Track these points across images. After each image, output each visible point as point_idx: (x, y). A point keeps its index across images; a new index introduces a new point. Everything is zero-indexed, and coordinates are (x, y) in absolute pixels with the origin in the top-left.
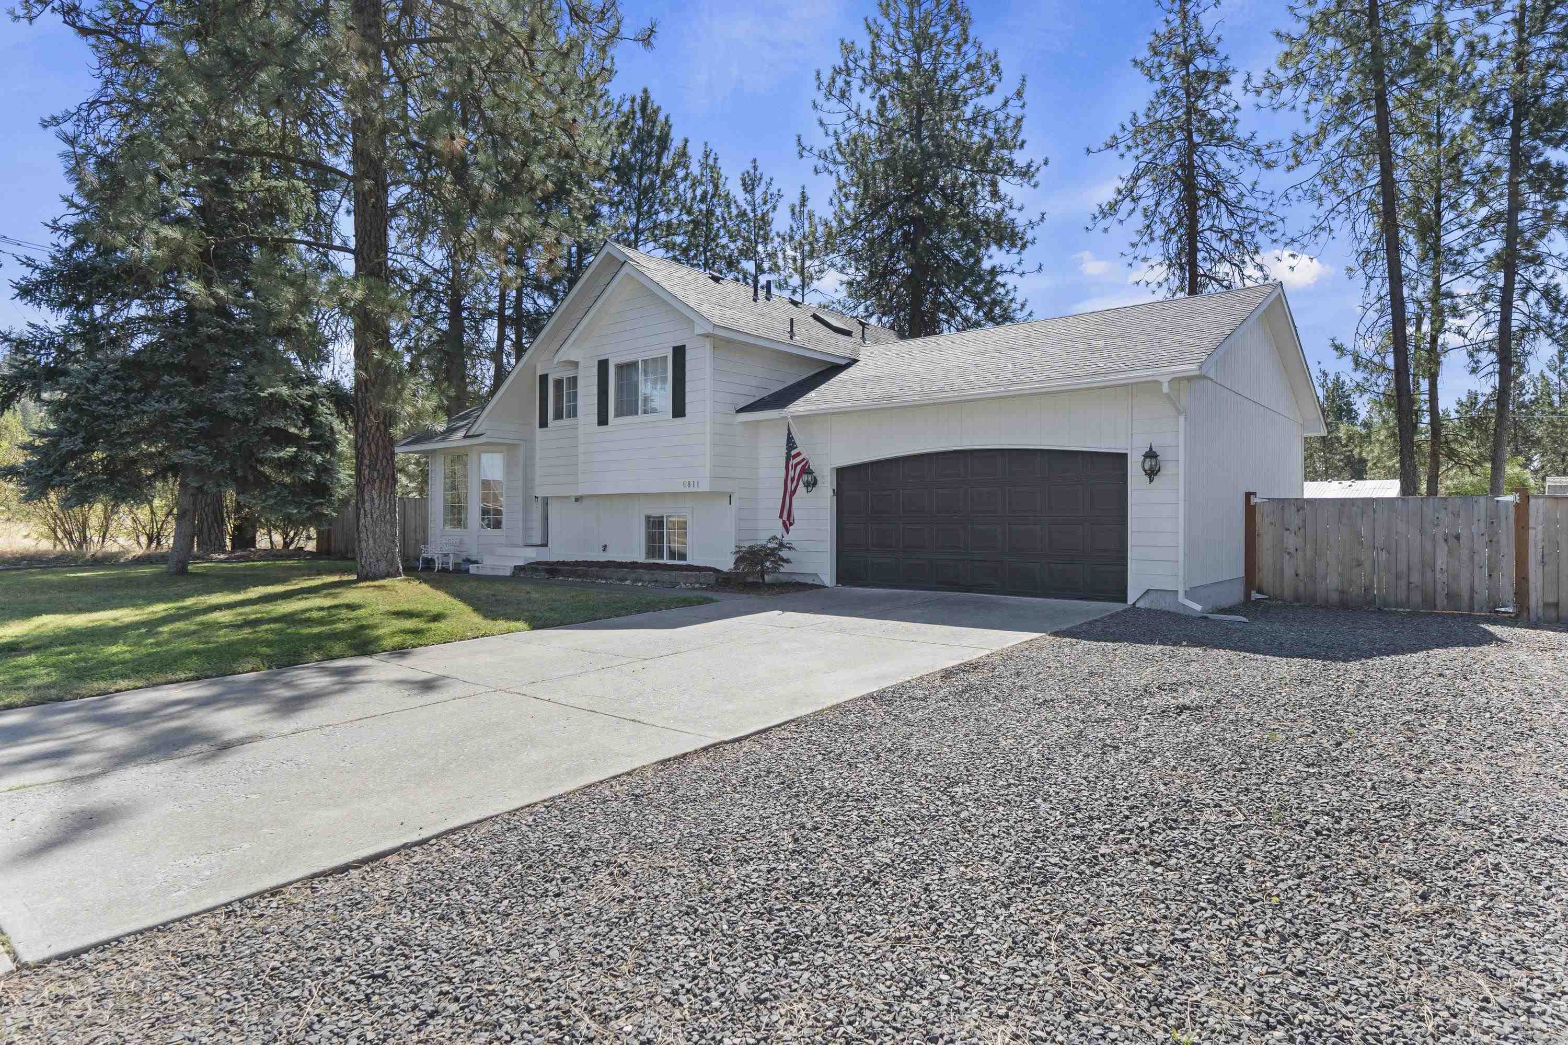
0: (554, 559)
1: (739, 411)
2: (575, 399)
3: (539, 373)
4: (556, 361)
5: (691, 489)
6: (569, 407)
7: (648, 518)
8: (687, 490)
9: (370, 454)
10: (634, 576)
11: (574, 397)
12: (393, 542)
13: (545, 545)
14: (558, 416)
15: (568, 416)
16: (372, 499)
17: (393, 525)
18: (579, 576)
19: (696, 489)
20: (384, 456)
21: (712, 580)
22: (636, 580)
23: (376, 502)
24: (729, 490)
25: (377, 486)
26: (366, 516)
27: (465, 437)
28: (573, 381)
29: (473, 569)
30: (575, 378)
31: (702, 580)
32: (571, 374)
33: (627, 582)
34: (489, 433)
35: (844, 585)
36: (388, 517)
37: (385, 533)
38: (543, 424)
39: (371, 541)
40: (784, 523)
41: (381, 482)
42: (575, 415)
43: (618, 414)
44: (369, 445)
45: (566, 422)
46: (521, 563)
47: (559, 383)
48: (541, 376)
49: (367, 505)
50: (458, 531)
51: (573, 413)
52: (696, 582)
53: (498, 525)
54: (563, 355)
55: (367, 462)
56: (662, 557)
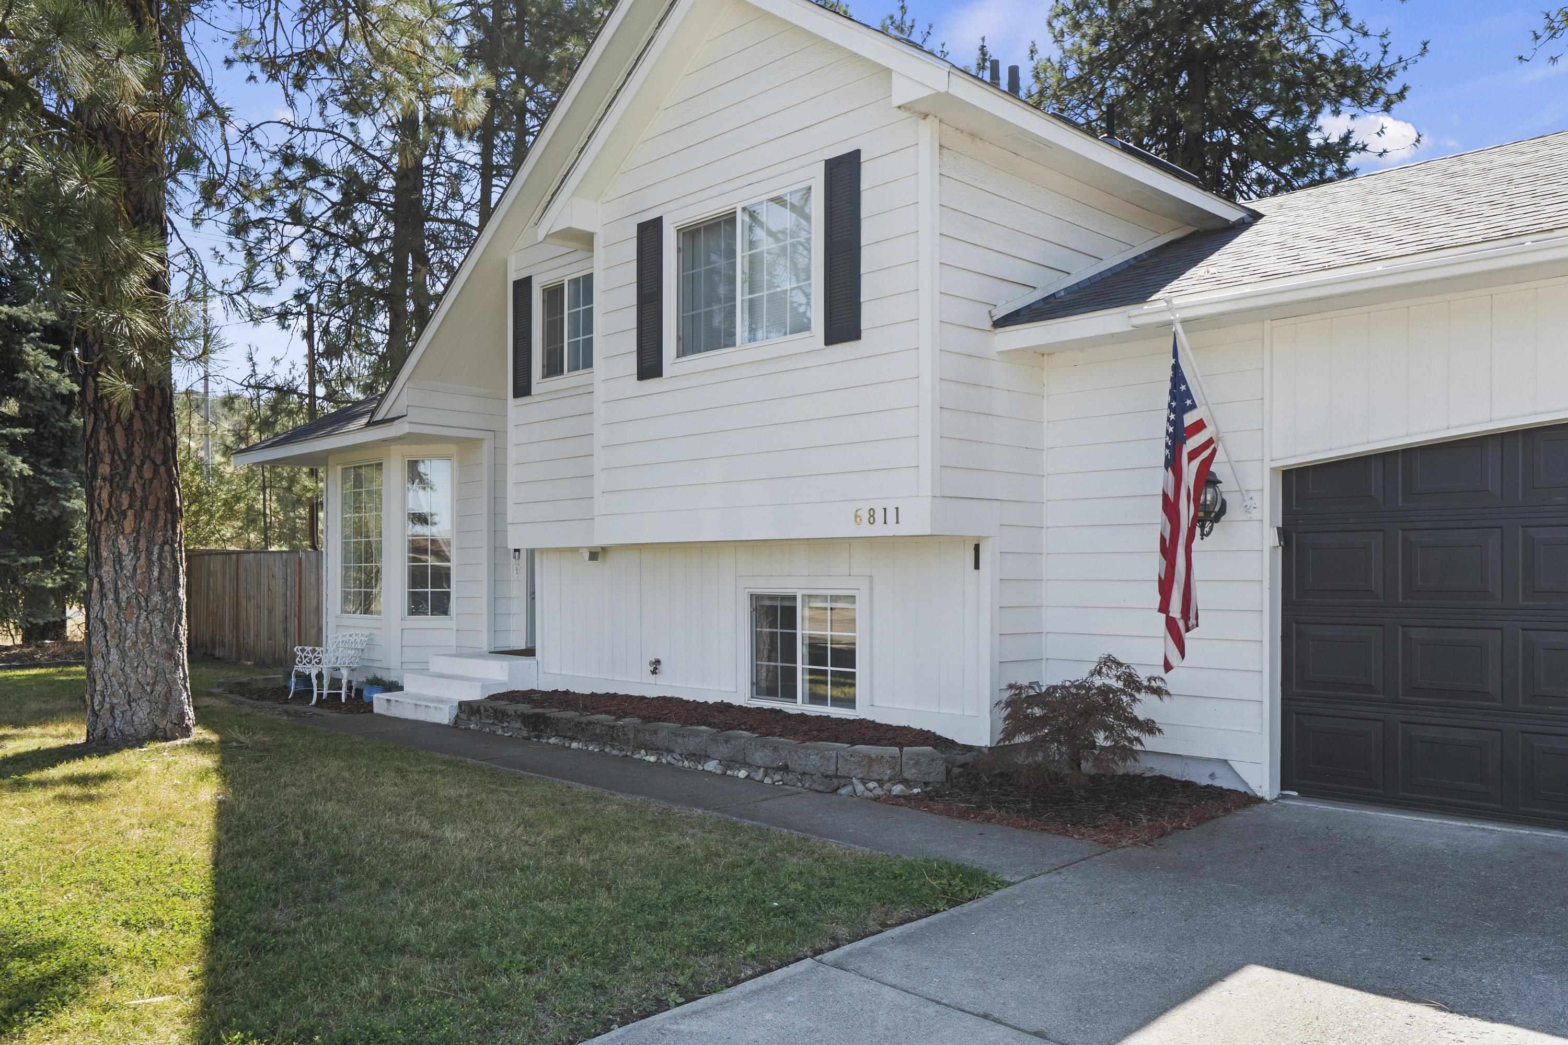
0: (546, 685)
1: (1001, 323)
2: (589, 329)
3: (513, 276)
4: (541, 234)
5: (879, 530)
6: (574, 346)
7: (756, 598)
8: (866, 530)
9: (113, 452)
10: (724, 750)
11: (586, 323)
12: (171, 656)
13: (529, 652)
14: (553, 368)
15: (574, 367)
16: (118, 559)
17: (171, 617)
18: (593, 739)
19: (891, 530)
20: (146, 457)
21: (937, 773)
22: (730, 763)
23: (128, 562)
24: (972, 531)
25: (128, 525)
26: (103, 596)
27: (368, 424)
28: (585, 286)
29: (380, 702)
30: (589, 279)
31: (909, 774)
32: (577, 272)
33: (711, 766)
34: (413, 415)
35: (1307, 793)
36: (156, 598)
37: (149, 636)
38: (522, 388)
39: (114, 656)
40: (1171, 624)
41: (139, 516)
42: (588, 364)
43: (686, 348)
44: (110, 430)
45: (568, 380)
46: (474, 694)
47: (553, 294)
48: (517, 284)
49: (107, 571)
50: (360, 619)
51: (583, 357)
52: (893, 780)
53: (441, 606)
54: (557, 219)
55: (104, 469)
56: (790, 694)
